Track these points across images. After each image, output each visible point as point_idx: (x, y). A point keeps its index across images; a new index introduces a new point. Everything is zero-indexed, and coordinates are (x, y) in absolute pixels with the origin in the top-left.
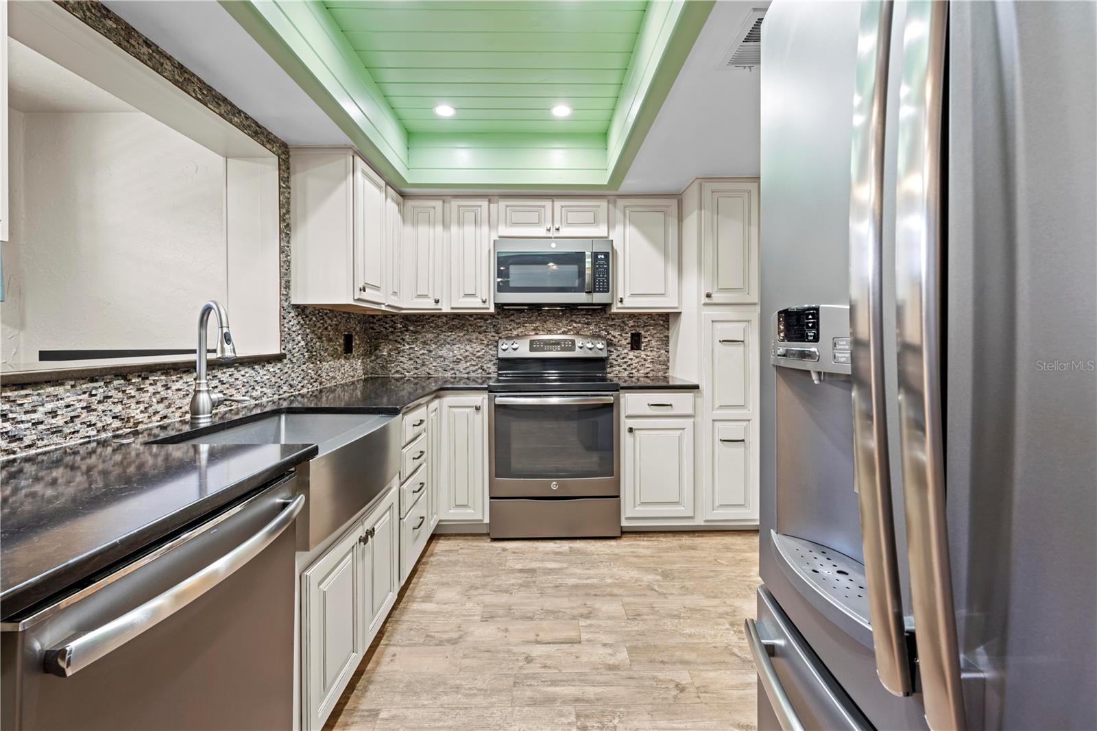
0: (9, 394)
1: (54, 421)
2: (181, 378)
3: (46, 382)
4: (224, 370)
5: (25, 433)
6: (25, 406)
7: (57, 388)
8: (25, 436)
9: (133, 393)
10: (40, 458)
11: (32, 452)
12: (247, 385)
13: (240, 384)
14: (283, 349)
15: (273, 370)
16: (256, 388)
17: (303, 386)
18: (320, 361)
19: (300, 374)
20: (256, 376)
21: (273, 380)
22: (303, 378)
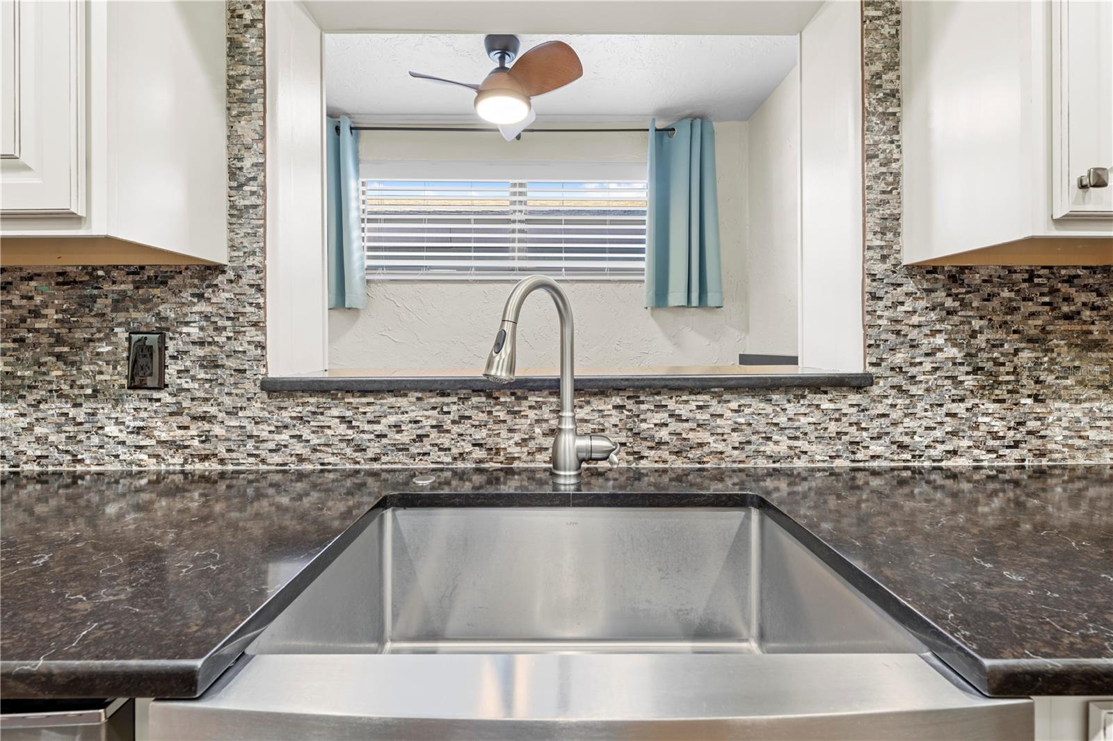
0: (351, 400)
1: (398, 436)
2: (588, 403)
3: (389, 391)
4: (684, 398)
5: (368, 444)
6: (368, 415)
7: (400, 399)
8: (368, 447)
9: (502, 415)
10: (384, 475)
11: (376, 466)
12: (748, 430)
13: (725, 424)
14: (872, 364)
15: (832, 406)
16: (775, 437)
17: (955, 453)
18: (1036, 398)
19: (941, 423)
20: (776, 414)
21: (833, 427)
22: (954, 433)
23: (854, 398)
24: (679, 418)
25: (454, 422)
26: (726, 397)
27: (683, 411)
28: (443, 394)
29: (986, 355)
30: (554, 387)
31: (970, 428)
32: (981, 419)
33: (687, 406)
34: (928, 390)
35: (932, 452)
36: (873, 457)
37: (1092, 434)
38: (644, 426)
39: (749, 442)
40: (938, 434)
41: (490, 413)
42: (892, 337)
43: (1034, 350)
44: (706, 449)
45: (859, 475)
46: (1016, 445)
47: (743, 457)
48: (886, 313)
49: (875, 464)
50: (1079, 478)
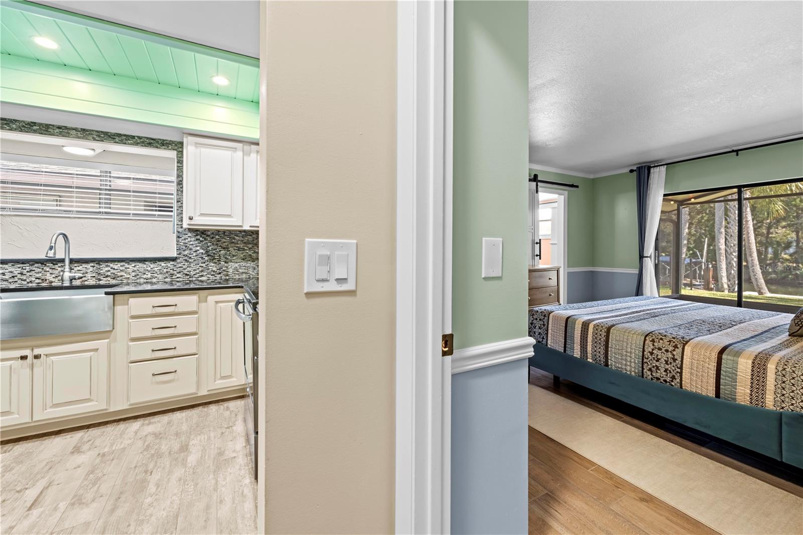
4: (116, 263)
9: (48, 269)
12: (138, 272)
13: (130, 270)
14: (177, 254)
15: (165, 265)
16: (147, 273)
17: (202, 276)
18: (226, 262)
19: (198, 269)
20: (147, 267)
21: (165, 270)
22: (202, 271)
23: (172, 263)
24: (114, 269)
25: (27, 272)
26: (130, 263)
27: (116, 267)
28: (23, 263)
29: (211, 252)
30: (63, 261)
31: (207, 270)
32: (210, 267)
33: (117, 266)
34: (194, 260)
35: (196, 276)
36: (178, 278)
37: (240, 270)
38: (102, 271)
39: (138, 275)
40: (198, 271)
41: (43, 269)
42: (184, 247)
43: (225, 250)
44: (123, 277)
45: (173, 282)
46: (220, 273)
47: (136, 279)
48: (183, 241)
49: (178, 279)
50: (237, 281)
